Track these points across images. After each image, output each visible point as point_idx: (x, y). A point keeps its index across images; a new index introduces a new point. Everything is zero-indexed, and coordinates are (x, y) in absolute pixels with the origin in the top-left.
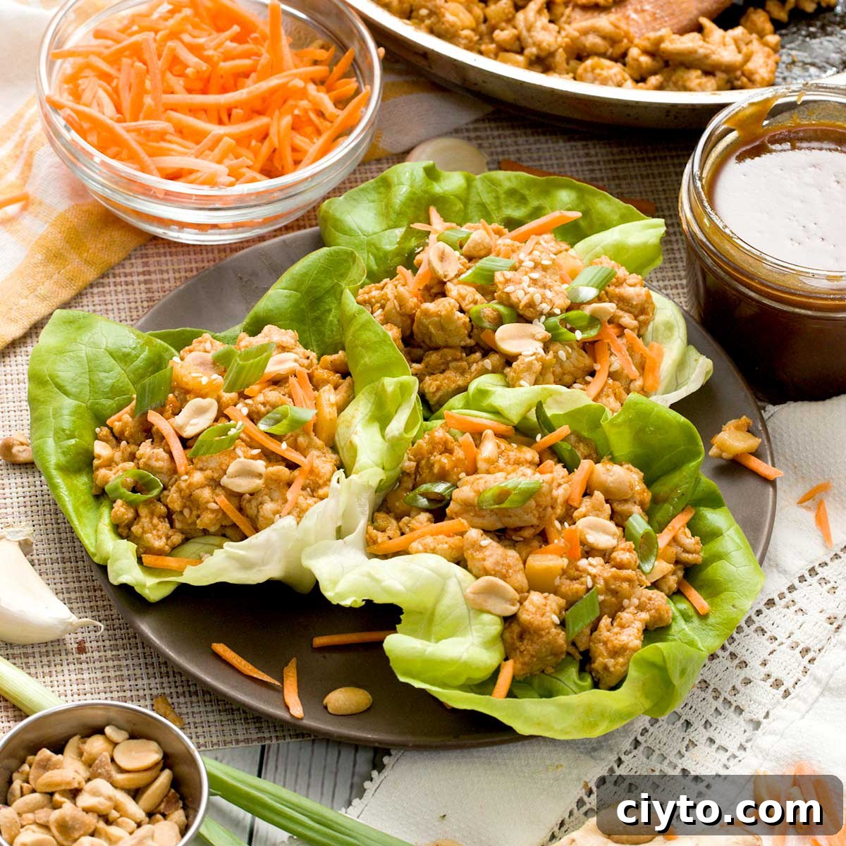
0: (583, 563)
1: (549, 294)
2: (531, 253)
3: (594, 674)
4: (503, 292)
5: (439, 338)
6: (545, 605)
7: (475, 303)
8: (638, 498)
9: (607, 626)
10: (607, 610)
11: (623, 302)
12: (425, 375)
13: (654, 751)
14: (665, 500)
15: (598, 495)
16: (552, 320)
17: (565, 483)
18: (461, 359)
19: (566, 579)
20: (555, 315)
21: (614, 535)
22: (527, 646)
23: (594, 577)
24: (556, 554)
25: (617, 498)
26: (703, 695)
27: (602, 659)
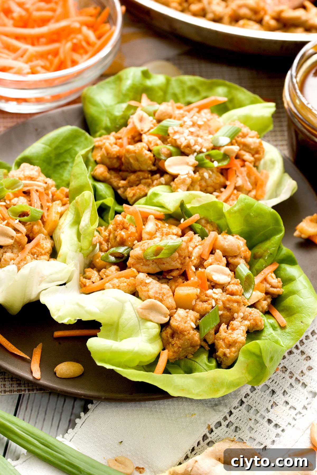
0: (210, 292)
1: (200, 140)
2: (192, 117)
3: (218, 359)
4: (173, 139)
5: (136, 165)
6: (187, 317)
7: (157, 145)
8: (243, 255)
9: (224, 330)
10: (224, 320)
11: (245, 147)
12: (127, 187)
13: (252, 407)
14: (261, 257)
15: (219, 253)
16: (201, 155)
17: (199, 245)
18: (148, 178)
19: (200, 301)
20: (203, 152)
21: (229, 275)
22: (177, 342)
23: (216, 300)
24: (193, 286)
25: (231, 255)
26: (283, 375)
27: (222, 350)
